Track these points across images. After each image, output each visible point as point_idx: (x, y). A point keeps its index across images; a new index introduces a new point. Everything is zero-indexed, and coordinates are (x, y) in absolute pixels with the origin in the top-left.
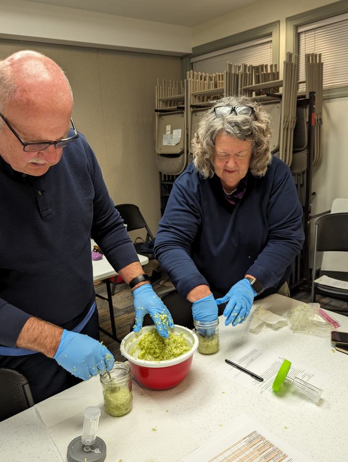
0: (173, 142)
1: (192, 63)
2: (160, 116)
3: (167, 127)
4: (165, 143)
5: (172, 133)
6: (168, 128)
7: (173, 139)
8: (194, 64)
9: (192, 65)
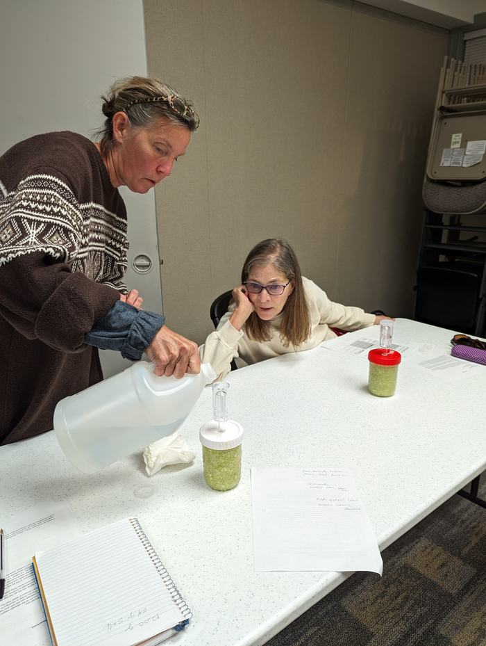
0: (465, 160)
1: (466, 41)
2: (442, 118)
3: (454, 136)
4: (446, 162)
5: (464, 145)
6: (457, 138)
7: (466, 157)
8: (467, 43)
9: (465, 44)
